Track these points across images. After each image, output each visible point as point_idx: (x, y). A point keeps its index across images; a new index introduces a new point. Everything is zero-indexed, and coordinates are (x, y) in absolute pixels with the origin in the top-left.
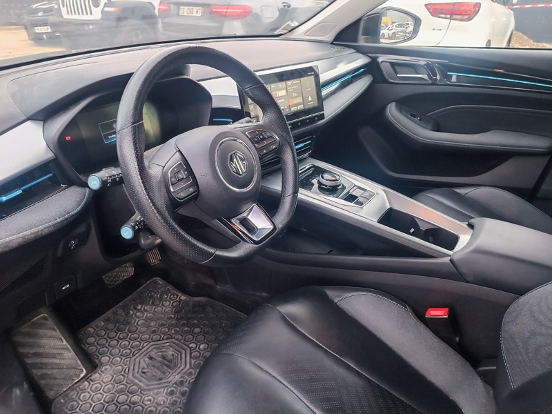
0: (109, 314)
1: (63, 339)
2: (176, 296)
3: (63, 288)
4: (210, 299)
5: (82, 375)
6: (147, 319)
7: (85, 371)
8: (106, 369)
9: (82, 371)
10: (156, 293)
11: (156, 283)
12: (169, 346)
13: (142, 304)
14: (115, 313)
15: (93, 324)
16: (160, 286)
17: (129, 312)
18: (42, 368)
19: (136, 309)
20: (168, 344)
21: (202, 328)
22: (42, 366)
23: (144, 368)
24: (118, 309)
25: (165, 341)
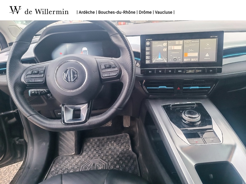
0: (101, 138)
1: (74, 136)
2: (128, 147)
3: (59, 114)
4: (136, 157)
5: (73, 154)
6: (110, 149)
7: (74, 153)
8: (81, 157)
9: (73, 153)
10: (122, 141)
11: (126, 136)
12: (104, 165)
13: (115, 141)
14: (103, 139)
15: (94, 138)
16: (126, 138)
17: (108, 142)
18: (62, 142)
19: (111, 142)
20: (104, 164)
21: (120, 167)
22: (63, 142)
23: (88, 167)
24: (105, 138)
25: (105, 162)
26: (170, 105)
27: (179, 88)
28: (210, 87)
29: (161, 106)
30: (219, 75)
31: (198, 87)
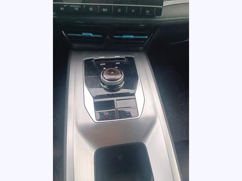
26: (92, 59)
27: (108, 37)
28: (147, 37)
29: (82, 61)
30: (158, 19)
31: (132, 37)
